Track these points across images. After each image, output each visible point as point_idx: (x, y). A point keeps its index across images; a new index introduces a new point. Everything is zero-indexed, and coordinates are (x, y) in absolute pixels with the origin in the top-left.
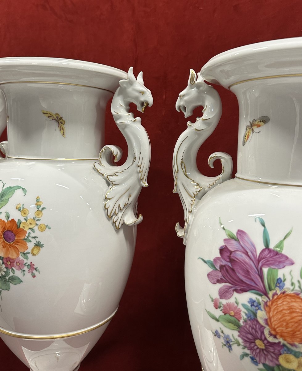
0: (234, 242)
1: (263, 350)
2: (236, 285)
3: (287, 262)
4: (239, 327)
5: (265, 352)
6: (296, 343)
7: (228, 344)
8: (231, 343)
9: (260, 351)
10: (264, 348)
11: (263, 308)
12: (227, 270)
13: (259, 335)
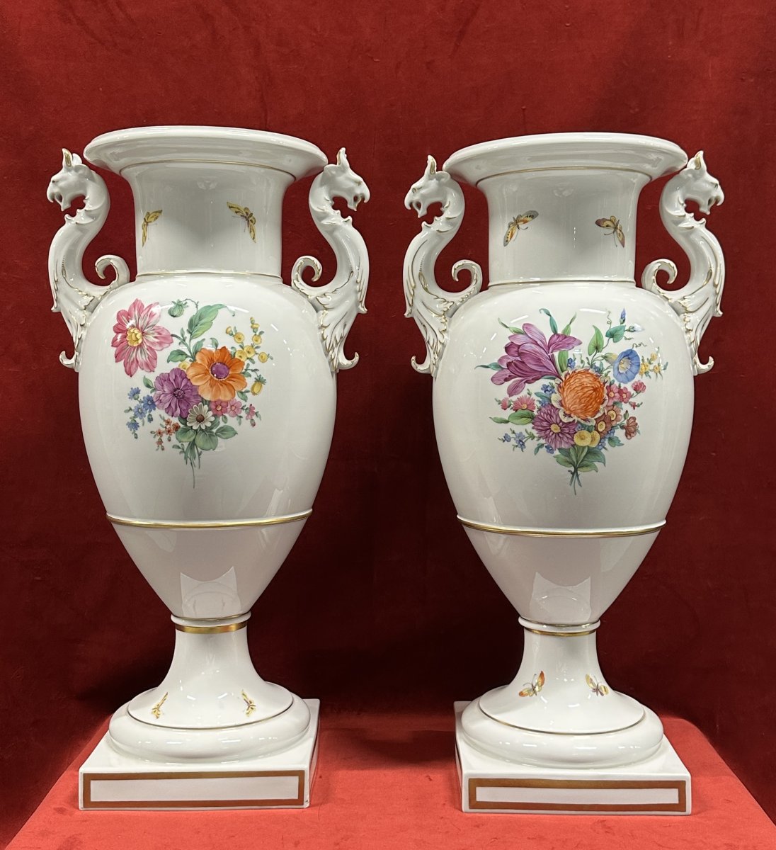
0: (521, 336)
1: (558, 434)
2: (527, 376)
3: (575, 343)
4: (532, 417)
5: (560, 435)
6: (589, 418)
7: (521, 444)
8: (524, 441)
9: (556, 436)
10: (559, 431)
11: (556, 391)
12: (516, 365)
13: (554, 420)
